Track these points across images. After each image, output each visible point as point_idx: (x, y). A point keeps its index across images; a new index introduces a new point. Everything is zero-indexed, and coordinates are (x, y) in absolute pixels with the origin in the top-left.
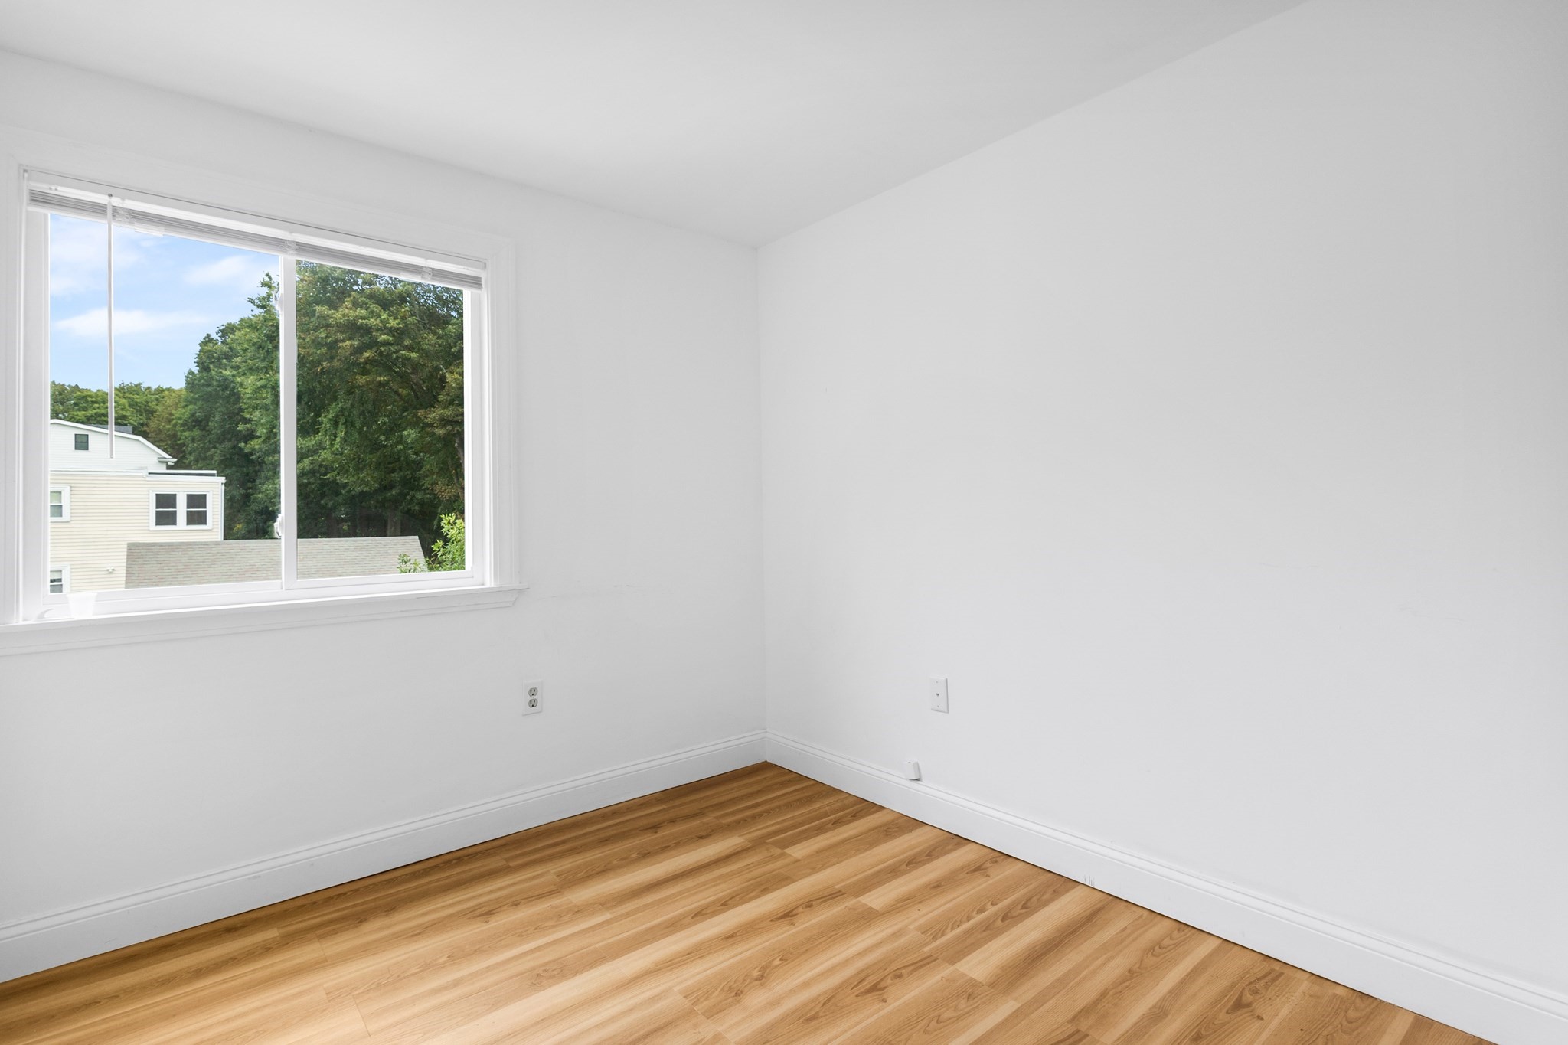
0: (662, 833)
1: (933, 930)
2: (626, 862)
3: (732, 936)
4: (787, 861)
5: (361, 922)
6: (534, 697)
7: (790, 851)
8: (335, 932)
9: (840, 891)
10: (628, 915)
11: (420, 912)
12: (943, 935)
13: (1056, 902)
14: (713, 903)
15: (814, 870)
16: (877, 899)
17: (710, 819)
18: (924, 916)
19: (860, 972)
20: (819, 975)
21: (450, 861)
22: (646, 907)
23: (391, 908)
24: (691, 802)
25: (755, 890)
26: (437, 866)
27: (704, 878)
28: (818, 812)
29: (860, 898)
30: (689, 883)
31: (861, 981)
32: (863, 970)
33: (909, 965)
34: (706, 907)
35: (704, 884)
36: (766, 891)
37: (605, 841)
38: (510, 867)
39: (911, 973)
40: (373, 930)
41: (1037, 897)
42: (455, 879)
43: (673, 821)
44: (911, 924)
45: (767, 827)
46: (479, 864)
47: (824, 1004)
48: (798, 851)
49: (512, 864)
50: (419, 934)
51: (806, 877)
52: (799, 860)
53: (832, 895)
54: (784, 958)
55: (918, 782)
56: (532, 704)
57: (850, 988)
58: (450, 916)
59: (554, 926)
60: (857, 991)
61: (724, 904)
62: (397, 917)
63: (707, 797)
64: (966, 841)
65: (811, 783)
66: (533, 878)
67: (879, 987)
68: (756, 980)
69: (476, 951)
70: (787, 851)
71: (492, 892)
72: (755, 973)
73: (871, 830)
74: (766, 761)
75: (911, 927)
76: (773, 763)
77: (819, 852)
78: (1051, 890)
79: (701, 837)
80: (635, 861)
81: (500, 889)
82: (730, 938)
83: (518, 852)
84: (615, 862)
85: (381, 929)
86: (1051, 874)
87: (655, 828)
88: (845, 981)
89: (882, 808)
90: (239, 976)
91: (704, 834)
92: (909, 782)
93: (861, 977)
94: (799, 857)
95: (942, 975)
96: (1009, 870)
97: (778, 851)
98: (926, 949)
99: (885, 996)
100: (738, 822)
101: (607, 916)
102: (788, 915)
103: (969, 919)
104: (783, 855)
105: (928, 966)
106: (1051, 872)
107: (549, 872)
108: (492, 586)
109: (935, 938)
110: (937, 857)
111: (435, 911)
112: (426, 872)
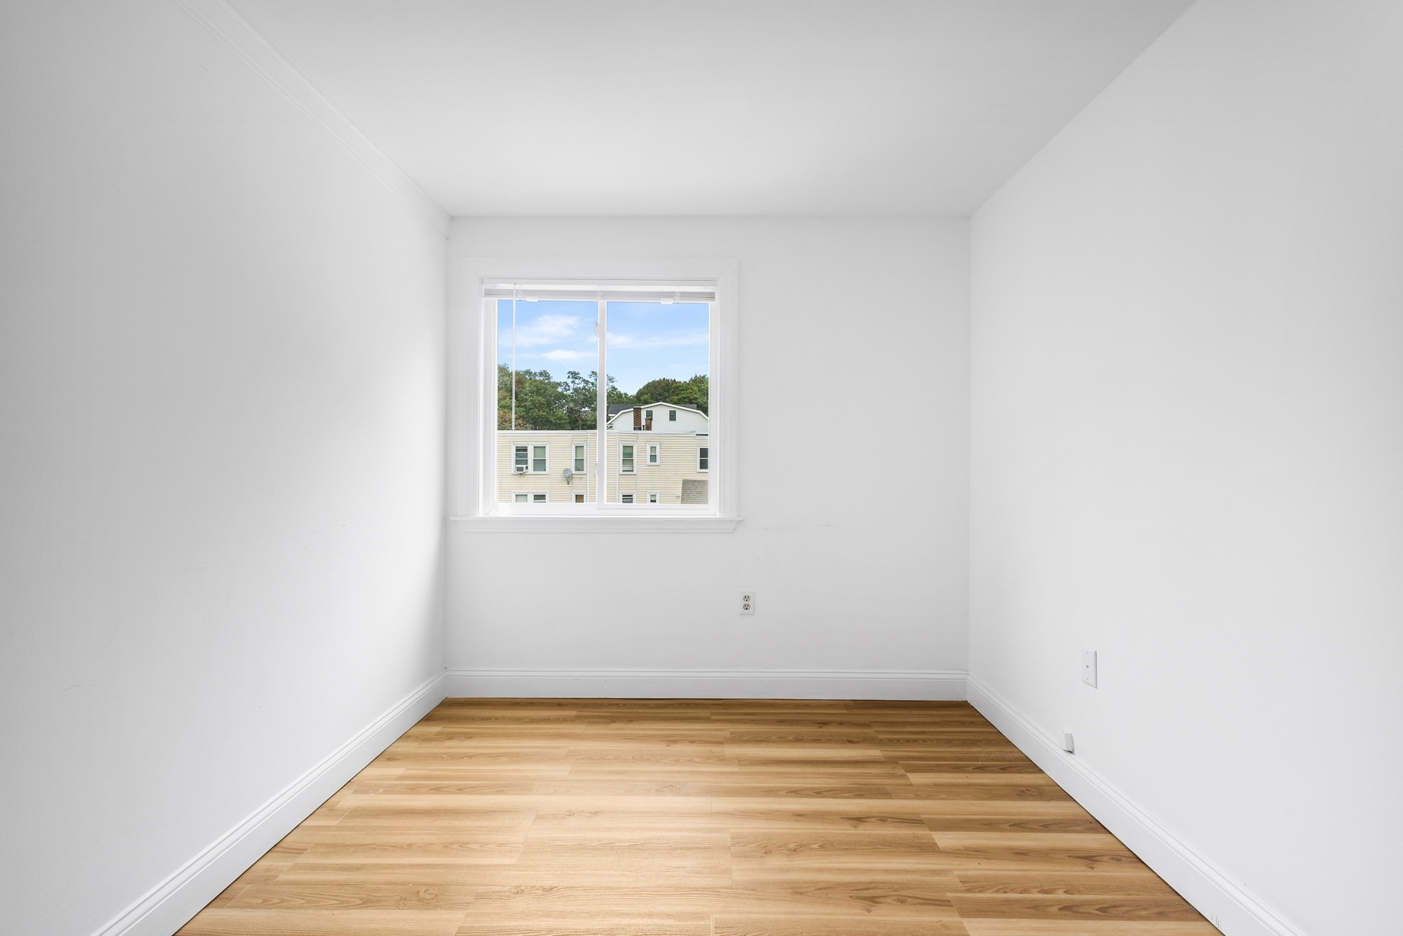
0: (826, 729)
1: (971, 884)
2: (782, 740)
3: (801, 815)
4: (902, 781)
5: (612, 722)
6: (748, 603)
7: (910, 775)
8: (597, 723)
9: (922, 821)
10: (749, 774)
11: (641, 727)
12: (980, 892)
13: (1152, 923)
14: (812, 789)
15: (917, 797)
16: (944, 839)
17: (870, 731)
18: (980, 870)
19: (871, 883)
20: (837, 869)
21: (682, 704)
22: (764, 773)
23: (630, 720)
24: (869, 714)
25: (852, 792)
26: (673, 705)
27: (822, 770)
28: (971, 755)
29: (932, 833)
30: (808, 769)
31: (865, 889)
32: (875, 882)
33: (919, 898)
34: (806, 789)
35: (818, 774)
36: (860, 796)
37: (781, 722)
38: (710, 719)
39: (912, 904)
40: (613, 729)
41: (1129, 908)
42: (675, 715)
43: (841, 724)
44: (956, 870)
45: (915, 751)
46: (696, 711)
47: (819, 889)
48: (916, 778)
49: (713, 717)
50: (631, 739)
51: (902, 799)
52: (912, 785)
53: (913, 820)
54: (824, 846)
55: (1071, 754)
56: (746, 607)
57: (852, 889)
58: (654, 735)
59: (700, 763)
60: (854, 893)
61: (818, 793)
62: (631, 726)
63: (886, 714)
64: (1103, 830)
65: (990, 730)
66: (716, 730)
67: (875, 900)
68: (788, 850)
69: (648, 760)
70: (909, 775)
71: (687, 730)
72: (792, 846)
73: (1006, 785)
74: (967, 701)
75: (955, 873)
76: (971, 704)
77: (936, 785)
78: (1156, 910)
79: (850, 742)
80: (790, 741)
81: (692, 730)
82: (799, 816)
83: (724, 711)
84: (774, 738)
85: (618, 729)
86: (1178, 897)
87: (823, 724)
88: (853, 883)
89: (1041, 771)
90: (544, 729)
91: (855, 740)
92: (1064, 752)
93: (868, 886)
94: (913, 783)
95: (941, 919)
96: (1127, 873)
97: (900, 771)
98: (949, 895)
99: (873, 908)
100: (891, 740)
101: (736, 769)
102: (858, 819)
103: (1025, 891)
104: (902, 776)
105: (937, 907)
106: (1180, 896)
107: (727, 729)
108: (718, 516)
109: (969, 891)
110: (1049, 831)
111: (650, 729)
112: (665, 706)
